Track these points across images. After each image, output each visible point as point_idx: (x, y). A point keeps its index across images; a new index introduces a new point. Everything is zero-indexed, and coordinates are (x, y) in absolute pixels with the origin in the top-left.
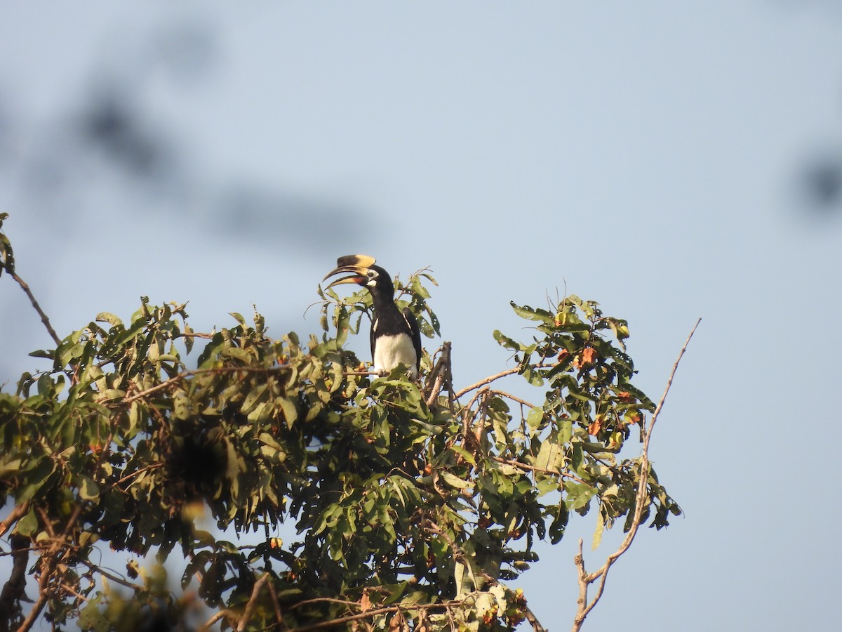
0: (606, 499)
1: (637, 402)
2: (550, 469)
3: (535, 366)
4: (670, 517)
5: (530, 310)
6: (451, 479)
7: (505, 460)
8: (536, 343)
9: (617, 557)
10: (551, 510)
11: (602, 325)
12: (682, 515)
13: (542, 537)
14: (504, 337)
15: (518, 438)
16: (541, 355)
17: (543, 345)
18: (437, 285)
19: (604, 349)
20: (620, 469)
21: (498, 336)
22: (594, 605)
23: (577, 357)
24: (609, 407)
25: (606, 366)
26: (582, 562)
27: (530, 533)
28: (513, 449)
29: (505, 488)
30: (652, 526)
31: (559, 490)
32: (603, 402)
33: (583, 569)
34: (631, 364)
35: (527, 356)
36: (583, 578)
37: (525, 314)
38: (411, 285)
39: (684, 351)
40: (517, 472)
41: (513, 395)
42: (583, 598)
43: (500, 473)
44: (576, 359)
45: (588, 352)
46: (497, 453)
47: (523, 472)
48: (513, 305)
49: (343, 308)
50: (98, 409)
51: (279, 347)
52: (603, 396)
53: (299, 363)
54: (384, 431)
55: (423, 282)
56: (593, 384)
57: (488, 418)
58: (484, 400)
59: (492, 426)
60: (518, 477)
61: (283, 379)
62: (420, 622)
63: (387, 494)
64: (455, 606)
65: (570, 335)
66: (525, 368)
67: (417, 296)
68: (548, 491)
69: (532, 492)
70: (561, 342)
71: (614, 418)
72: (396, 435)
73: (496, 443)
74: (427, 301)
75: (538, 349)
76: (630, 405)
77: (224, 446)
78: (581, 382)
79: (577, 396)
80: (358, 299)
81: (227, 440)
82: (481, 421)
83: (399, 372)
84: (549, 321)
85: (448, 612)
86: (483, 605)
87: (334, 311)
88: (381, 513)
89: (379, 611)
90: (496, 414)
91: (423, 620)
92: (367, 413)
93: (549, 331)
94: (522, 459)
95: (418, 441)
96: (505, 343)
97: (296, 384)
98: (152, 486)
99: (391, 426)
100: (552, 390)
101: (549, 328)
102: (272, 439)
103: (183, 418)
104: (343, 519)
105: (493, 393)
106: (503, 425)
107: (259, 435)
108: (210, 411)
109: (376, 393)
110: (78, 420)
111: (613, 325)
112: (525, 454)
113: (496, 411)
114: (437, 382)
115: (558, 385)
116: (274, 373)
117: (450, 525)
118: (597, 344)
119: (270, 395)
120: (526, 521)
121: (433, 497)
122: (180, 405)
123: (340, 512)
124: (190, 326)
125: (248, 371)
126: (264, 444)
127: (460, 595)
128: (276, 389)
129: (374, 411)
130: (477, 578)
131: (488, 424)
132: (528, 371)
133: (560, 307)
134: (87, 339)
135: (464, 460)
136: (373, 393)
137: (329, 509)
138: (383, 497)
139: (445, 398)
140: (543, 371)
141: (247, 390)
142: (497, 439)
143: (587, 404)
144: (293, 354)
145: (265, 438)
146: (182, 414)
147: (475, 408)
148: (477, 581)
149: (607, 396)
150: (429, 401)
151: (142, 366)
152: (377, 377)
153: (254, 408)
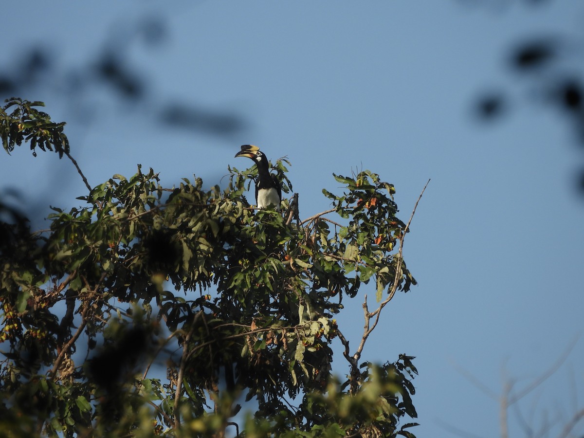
0: (381, 274)
1: (399, 227)
2: (351, 258)
3: (344, 208)
5: (342, 177)
6: (300, 263)
7: (328, 254)
8: (345, 196)
9: (385, 304)
10: (351, 280)
11: (382, 186)
13: (347, 294)
14: (328, 193)
15: (333, 242)
17: (349, 196)
18: (291, 165)
19: (383, 198)
21: (325, 192)
22: (373, 329)
23: (368, 202)
24: (385, 230)
25: (383, 208)
26: (367, 307)
27: (341, 292)
28: (331, 248)
29: (327, 268)
30: (402, 291)
31: (356, 271)
32: (382, 227)
33: (367, 310)
34: (396, 207)
35: (340, 203)
36: (367, 315)
37: (340, 180)
38: (277, 165)
39: (421, 196)
40: (333, 260)
41: (331, 220)
42: (367, 326)
43: (325, 260)
44: (367, 204)
45: (373, 200)
46: (322, 250)
47: (336, 260)
48: (334, 175)
49: (241, 177)
50: (115, 221)
51: (209, 193)
52: (382, 224)
53: (220, 202)
54: (263, 237)
55: (284, 164)
56: (376, 218)
57: (318, 232)
58: (316, 222)
59: (320, 236)
60: (334, 263)
61: (211, 210)
62: (283, 336)
63: (267, 267)
64: (300, 328)
65: (364, 191)
66: (339, 209)
67: (280, 171)
68: (350, 271)
69: (341, 271)
70: (359, 195)
71: (388, 235)
72: (269, 240)
73: (322, 245)
74: (285, 174)
75: (346, 199)
76: (397, 229)
77: (181, 243)
78: (369, 217)
79: (367, 224)
80: (249, 173)
81: (182, 240)
82: (315, 234)
83: (270, 207)
84: (352, 184)
85: (296, 331)
86: (315, 328)
87: (236, 179)
88: (264, 277)
89: (261, 330)
90: (322, 230)
91: (285, 335)
92: (254, 229)
93: (352, 189)
94: (335, 254)
95: (281, 243)
96: (328, 196)
97: (218, 213)
98: (141, 266)
99: (267, 235)
100: (353, 220)
101: (353, 187)
102: (205, 241)
103: (158, 229)
104: (244, 281)
105: (321, 219)
106: (325, 236)
107: (198, 238)
108: (173, 227)
109: (259, 218)
110: (104, 228)
111: (387, 186)
112: (337, 251)
113: (322, 228)
114: (291, 214)
115: (357, 218)
116: (206, 206)
117: (299, 287)
118: (378, 196)
119: (204, 218)
120: (338, 286)
121: (290, 271)
122: (157, 223)
123: (242, 277)
124: (161, 185)
125: (193, 205)
126: (201, 243)
127: (302, 323)
128: (207, 215)
129: (258, 227)
130: (312, 314)
131: (317, 235)
132: (341, 211)
133: (359, 177)
134: (108, 188)
135: (307, 253)
136: (256, 219)
137: (236, 276)
138: (266, 269)
139: (295, 224)
140: (349, 211)
141: (192, 215)
142: (322, 244)
143: (373, 228)
144: (217, 197)
145: (201, 240)
146: (157, 227)
147: (311, 227)
148: (311, 316)
149: (384, 224)
150: (287, 223)
151: (137, 202)
152: (259, 210)
153: (195, 225)
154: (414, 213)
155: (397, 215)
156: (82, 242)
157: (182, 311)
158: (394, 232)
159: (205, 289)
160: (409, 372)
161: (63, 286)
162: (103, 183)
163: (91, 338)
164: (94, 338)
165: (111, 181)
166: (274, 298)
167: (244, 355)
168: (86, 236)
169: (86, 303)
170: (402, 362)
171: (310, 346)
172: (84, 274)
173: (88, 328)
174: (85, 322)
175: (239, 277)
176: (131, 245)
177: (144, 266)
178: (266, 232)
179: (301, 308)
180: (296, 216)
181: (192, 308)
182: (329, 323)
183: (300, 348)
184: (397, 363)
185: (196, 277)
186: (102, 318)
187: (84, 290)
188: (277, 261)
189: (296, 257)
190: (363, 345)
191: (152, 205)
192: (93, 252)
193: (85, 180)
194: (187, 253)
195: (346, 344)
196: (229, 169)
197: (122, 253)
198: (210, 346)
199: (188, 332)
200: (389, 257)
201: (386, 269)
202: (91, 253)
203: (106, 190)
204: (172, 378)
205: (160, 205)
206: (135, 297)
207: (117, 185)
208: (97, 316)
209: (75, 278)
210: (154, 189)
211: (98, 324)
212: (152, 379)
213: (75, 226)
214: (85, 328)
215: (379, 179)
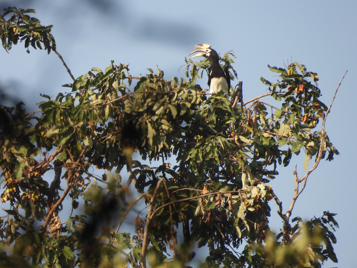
0: (308, 148)
1: (322, 108)
2: (284, 135)
3: (278, 92)
4: (335, 155)
5: (276, 68)
6: (243, 139)
7: (265, 131)
8: (278, 83)
9: (311, 171)
10: (284, 152)
11: (308, 75)
12: (339, 155)
13: (280, 164)
14: (265, 80)
15: (270, 121)
16: (280, 88)
17: (281, 83)
18: (236, 58)
19: (309, 85)
20: (313, 135)
21: (262, 80)
22: (301, 192)
23: (297, 88)
24: (310, 110)
25: (309, 92)
26: (296, 174)
27: (275, 162)
28: (268, 126)
29: (266, 143)
30: (327, 160)
31: (288, 144)
32: (308, 108)
33: (297, 176)
34: (319, 92)
35: (274, 88)
36: (297, 180)
37: (274, 70)
38: (225, 58)
39: (340, 84)
40: (270, 136)
41: (269, 104)
42: (297, 189)
43: (263, 136)
44: (296, 89)
45: (301, 86)
46: (261, 128)
47: (272, 136)
48: (269, 66)
49: (195, 67)
50: (93, 107)
51: (169, 83)
52: (308, 105)
53: (178, 90)
54: (214, 118)
55: (230, 57)
56: (303, 100)
57: (257, 113)
58: (256, 105)
59: (259, 117)
60: (270, 138)
61: (171, 97)
62: (228, 199)
63: (216, 144)
64: (243, 192)
65: (294, 79)
66: (274, 93)
67: (227, 62)
68: (283, 144)
69: (276, 145)
70: (289, 82)
71: (312, 115)
72: (219, 120)
73: (261, 124)
74: (232, 64)
75: (279, 85)
76: (319, 110)
77: (146, 124)
78: (297, 99)
79: (296, 105)
80: (202, 63)
81: (147, 121)
82: (255, 115)
83: (220, 93)
84: (284, 73)
85: (240, 194)
86: (254, 192)
87: (191, 68)
88: (213, 152)
89: (211, 194)
90: (261, 111)
91: (230, 198)
92: (206, 111)
93: (284, 77)
94: (272, 131)
95: (228, 122)
96: (265, 83)
97: (176, 99)
98: (115, 141)
99: (217, 116)
100: (285, 102)
101: (284, 76)
102: (166, 122)
103: (128, 112)
104: (197, 155)
105: (260, 103)
106: (264, 116)
107: (161, 120)
108: (141, 110)
109: (210, 102)
110: (84, 112)
111: (312, 75)
112: (273, 128)
113: (261, 110)
114: (236, 99)
115: (288, 100)
116: (167, 94)
117: (242, 158)
118: (305, 83)
119: (165, 103)
120: (274, 157)
121: (235, 146)
122: (127, 107)
123: (195, 152)
124: (130, 74)
125: (156, 93)
126: (163, 124)
127: (245, 187)
128: (168, 101)
129: (209, 109)
130: (252, 181)
131: (258, 116)
132: (275, 94)
133: (289, 67)
134: (87, 78)
135: (248, 131)
136: (209, 102)
137: (191, 151)
138: (214, 145)
139: (239, 105)
140: (281, 95)
141: (156, 100)
142: (261, 122)
143: (301, 109)
144: (176, 87)
145: (163, 121)
146: (128, 111)
147: (252, 109)
148: (252, 182)
149: (309, 106)
150: (233, 106)
151: (111, 90)
152: (211, 96)
153: (158, 109)
154: (334, 98)
155: (320, 99)
156: (67, 123)
157: (148, 176)
158: (317, 112)
159: (166, 159)
160: (331, 226)
161: (52, 158)
162: (84, 74)
163: (74, 200)
164: (77, 200)
165: (90, 73)
166: (222, 167)
167: (198, 214)
168: (70, 119)
169: (70, 172)
170: (326, 217)
171: (250, 206)
172: (69, 148)
173: (72, 192)
174: (70, 187)
175: (193, 152)
176: (107, 123)
177: (117, 141)
178: (216, 113)
179: (244, 176)
180: (240, 100)
181: (156, 174)
182: (266, 188)
183: (242, 208)
184: (322, 218)
185: (159, 150)
186: (83, 183)
187: (69, 161)
188: (224, 139)
189: (240, 135)
190: (293, 205)
191: (123, 92)
192: (76, 131)
193: (69, 71)
194: (151, 132)
195: (280, 205)
196: (186, 61)
197: (99, 130)
198: (170, 206)
199: (152, 195)
200: (316, 133)
201: (312, 144)
202: (74, 132)
203: (86, 80)
204: (139, 231)
205: (130, 93)
206: (110, 165)
207: (94, 76)
208: (79, 183)
209: (61, 151)
210: (124, 77)
211: (80, 188)
212: (123, 232)
213: (61, 111)
214: (70, 192)
215: (305, 69)
